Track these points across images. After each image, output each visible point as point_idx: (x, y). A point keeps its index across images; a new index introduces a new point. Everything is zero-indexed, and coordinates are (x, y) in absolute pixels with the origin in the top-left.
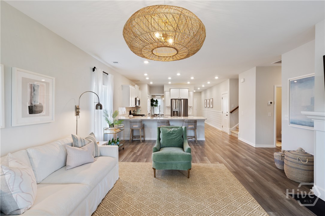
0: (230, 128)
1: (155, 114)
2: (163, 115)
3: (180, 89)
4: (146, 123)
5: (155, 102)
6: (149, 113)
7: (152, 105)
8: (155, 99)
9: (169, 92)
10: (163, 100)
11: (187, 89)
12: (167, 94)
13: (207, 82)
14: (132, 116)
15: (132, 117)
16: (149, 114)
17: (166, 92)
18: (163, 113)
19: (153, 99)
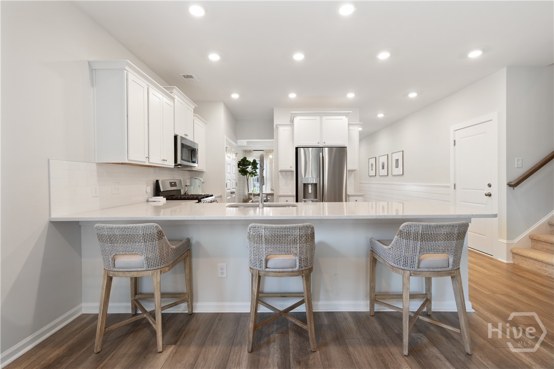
0: (508, 239)
1: (251, 194)
2: (272, 195)
3: (324, 118)
4: (198, 237)
5: (250, 167)
6: (234, 190)
7: (243, 172)
8: (251, 160)
9: (288, 128)
10: (270, 159)
11: (344, 118)
12: (283, 133)
13: (408, 95)
14: (162, 200)
15: (161, 204)
16: (232, 193)
17: (281, 129)
18: (269, 192)
19: (245, 158)
